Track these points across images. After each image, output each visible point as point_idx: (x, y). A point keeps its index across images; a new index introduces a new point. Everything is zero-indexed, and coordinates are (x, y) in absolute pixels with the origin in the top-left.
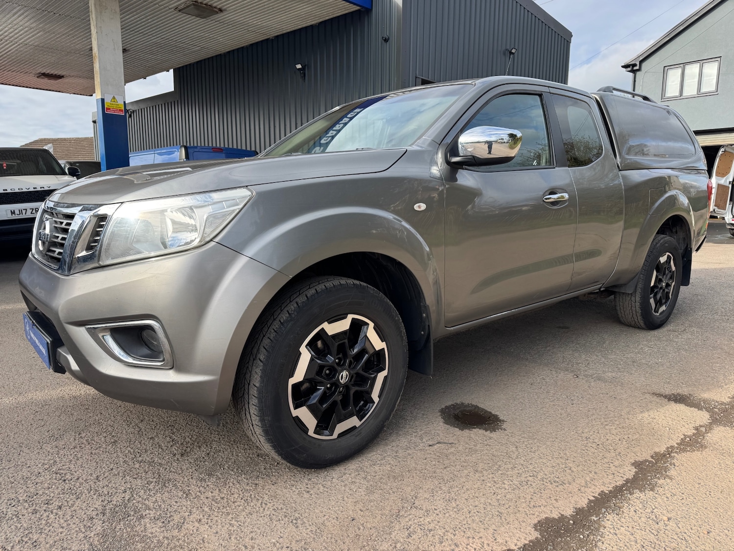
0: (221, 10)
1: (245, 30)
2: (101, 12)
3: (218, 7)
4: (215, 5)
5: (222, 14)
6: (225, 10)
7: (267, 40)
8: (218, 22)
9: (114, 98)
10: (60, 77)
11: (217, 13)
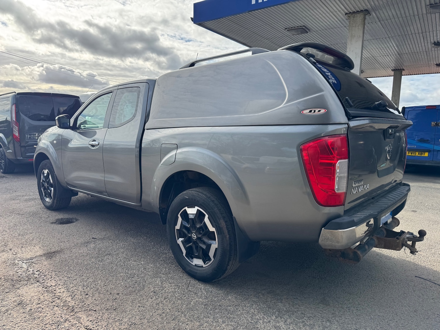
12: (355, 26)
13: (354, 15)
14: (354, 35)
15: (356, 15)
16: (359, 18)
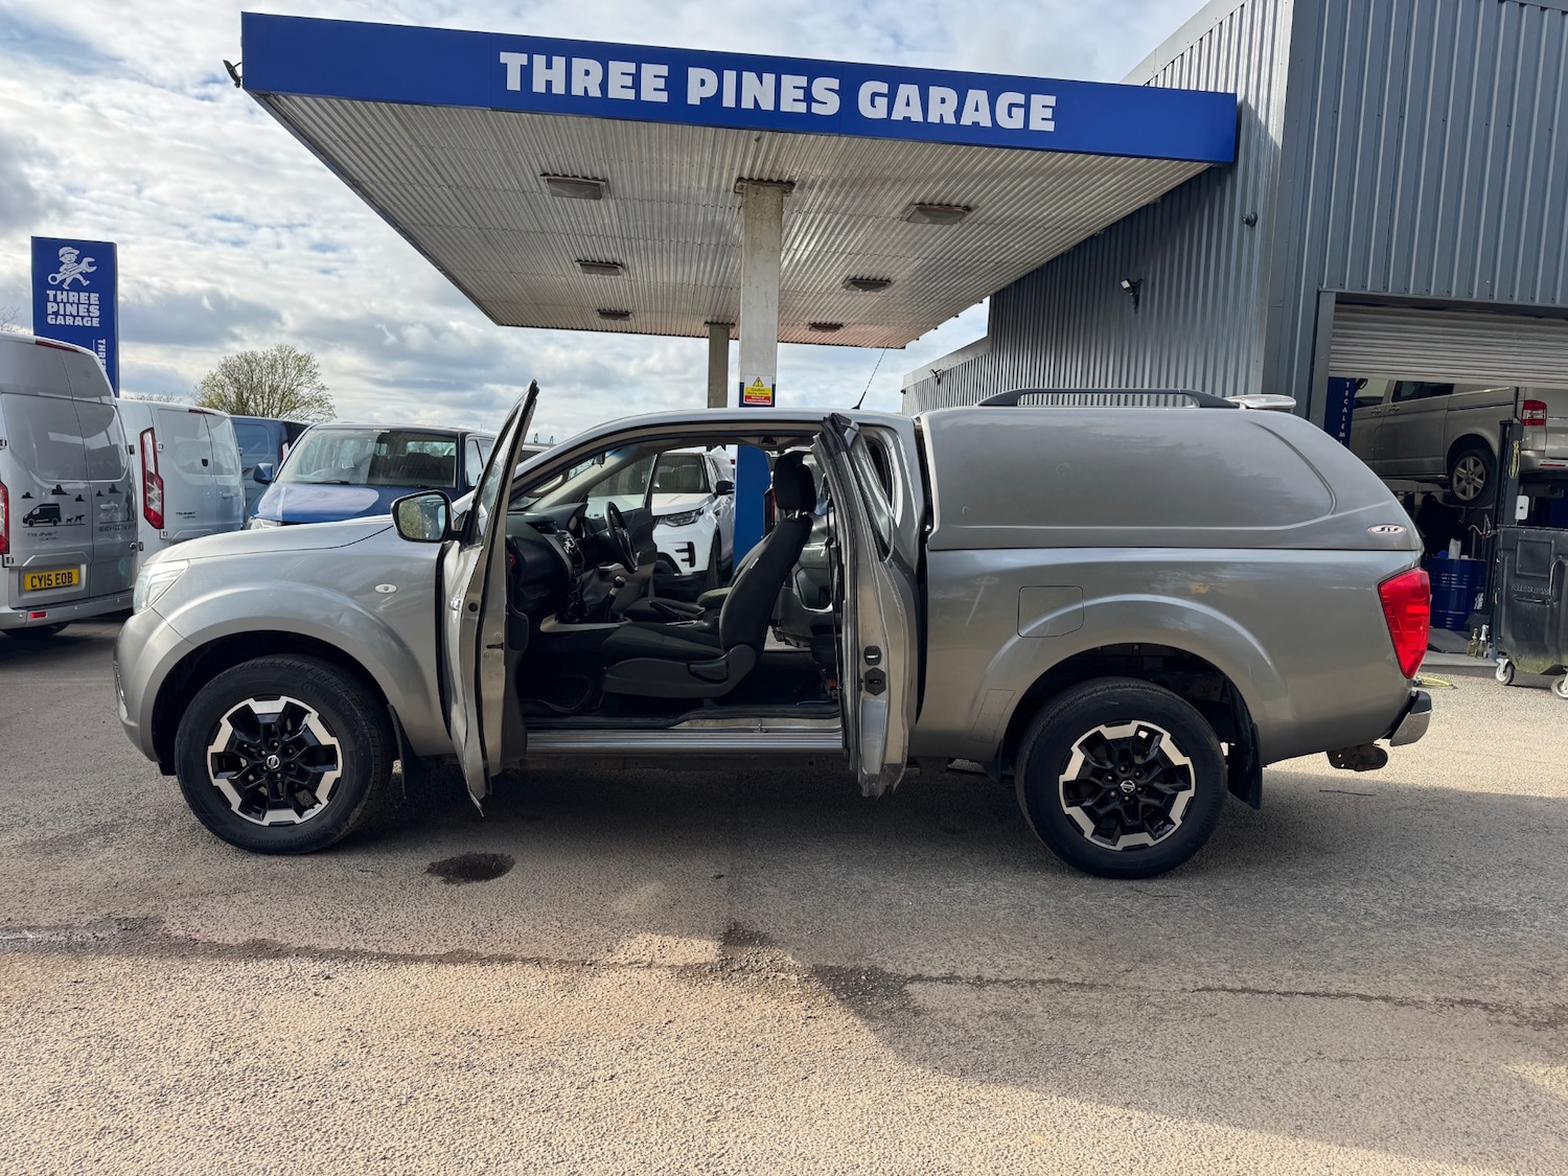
0: (968, 209)
1: (1038, 229)
2: (752, 255)
3: (963, 204)
4: (954, 203)
5: (971, 214)
6: (976, 207)
7: (1092, 237)
8: (984, 225)
9: (759, 380)
10: (835, 327)
11: (964, 214)
12: (762, 220)
13: (757, 186)
14: (758, 242)
15: (762, 188)
16: (769, 196)
